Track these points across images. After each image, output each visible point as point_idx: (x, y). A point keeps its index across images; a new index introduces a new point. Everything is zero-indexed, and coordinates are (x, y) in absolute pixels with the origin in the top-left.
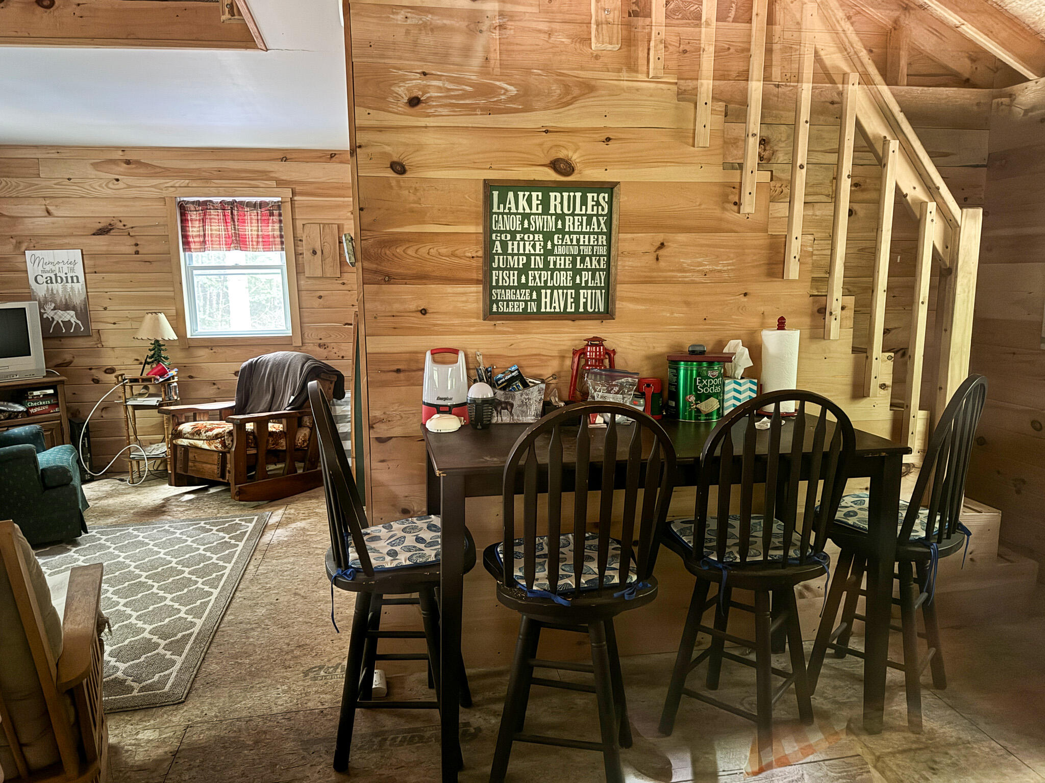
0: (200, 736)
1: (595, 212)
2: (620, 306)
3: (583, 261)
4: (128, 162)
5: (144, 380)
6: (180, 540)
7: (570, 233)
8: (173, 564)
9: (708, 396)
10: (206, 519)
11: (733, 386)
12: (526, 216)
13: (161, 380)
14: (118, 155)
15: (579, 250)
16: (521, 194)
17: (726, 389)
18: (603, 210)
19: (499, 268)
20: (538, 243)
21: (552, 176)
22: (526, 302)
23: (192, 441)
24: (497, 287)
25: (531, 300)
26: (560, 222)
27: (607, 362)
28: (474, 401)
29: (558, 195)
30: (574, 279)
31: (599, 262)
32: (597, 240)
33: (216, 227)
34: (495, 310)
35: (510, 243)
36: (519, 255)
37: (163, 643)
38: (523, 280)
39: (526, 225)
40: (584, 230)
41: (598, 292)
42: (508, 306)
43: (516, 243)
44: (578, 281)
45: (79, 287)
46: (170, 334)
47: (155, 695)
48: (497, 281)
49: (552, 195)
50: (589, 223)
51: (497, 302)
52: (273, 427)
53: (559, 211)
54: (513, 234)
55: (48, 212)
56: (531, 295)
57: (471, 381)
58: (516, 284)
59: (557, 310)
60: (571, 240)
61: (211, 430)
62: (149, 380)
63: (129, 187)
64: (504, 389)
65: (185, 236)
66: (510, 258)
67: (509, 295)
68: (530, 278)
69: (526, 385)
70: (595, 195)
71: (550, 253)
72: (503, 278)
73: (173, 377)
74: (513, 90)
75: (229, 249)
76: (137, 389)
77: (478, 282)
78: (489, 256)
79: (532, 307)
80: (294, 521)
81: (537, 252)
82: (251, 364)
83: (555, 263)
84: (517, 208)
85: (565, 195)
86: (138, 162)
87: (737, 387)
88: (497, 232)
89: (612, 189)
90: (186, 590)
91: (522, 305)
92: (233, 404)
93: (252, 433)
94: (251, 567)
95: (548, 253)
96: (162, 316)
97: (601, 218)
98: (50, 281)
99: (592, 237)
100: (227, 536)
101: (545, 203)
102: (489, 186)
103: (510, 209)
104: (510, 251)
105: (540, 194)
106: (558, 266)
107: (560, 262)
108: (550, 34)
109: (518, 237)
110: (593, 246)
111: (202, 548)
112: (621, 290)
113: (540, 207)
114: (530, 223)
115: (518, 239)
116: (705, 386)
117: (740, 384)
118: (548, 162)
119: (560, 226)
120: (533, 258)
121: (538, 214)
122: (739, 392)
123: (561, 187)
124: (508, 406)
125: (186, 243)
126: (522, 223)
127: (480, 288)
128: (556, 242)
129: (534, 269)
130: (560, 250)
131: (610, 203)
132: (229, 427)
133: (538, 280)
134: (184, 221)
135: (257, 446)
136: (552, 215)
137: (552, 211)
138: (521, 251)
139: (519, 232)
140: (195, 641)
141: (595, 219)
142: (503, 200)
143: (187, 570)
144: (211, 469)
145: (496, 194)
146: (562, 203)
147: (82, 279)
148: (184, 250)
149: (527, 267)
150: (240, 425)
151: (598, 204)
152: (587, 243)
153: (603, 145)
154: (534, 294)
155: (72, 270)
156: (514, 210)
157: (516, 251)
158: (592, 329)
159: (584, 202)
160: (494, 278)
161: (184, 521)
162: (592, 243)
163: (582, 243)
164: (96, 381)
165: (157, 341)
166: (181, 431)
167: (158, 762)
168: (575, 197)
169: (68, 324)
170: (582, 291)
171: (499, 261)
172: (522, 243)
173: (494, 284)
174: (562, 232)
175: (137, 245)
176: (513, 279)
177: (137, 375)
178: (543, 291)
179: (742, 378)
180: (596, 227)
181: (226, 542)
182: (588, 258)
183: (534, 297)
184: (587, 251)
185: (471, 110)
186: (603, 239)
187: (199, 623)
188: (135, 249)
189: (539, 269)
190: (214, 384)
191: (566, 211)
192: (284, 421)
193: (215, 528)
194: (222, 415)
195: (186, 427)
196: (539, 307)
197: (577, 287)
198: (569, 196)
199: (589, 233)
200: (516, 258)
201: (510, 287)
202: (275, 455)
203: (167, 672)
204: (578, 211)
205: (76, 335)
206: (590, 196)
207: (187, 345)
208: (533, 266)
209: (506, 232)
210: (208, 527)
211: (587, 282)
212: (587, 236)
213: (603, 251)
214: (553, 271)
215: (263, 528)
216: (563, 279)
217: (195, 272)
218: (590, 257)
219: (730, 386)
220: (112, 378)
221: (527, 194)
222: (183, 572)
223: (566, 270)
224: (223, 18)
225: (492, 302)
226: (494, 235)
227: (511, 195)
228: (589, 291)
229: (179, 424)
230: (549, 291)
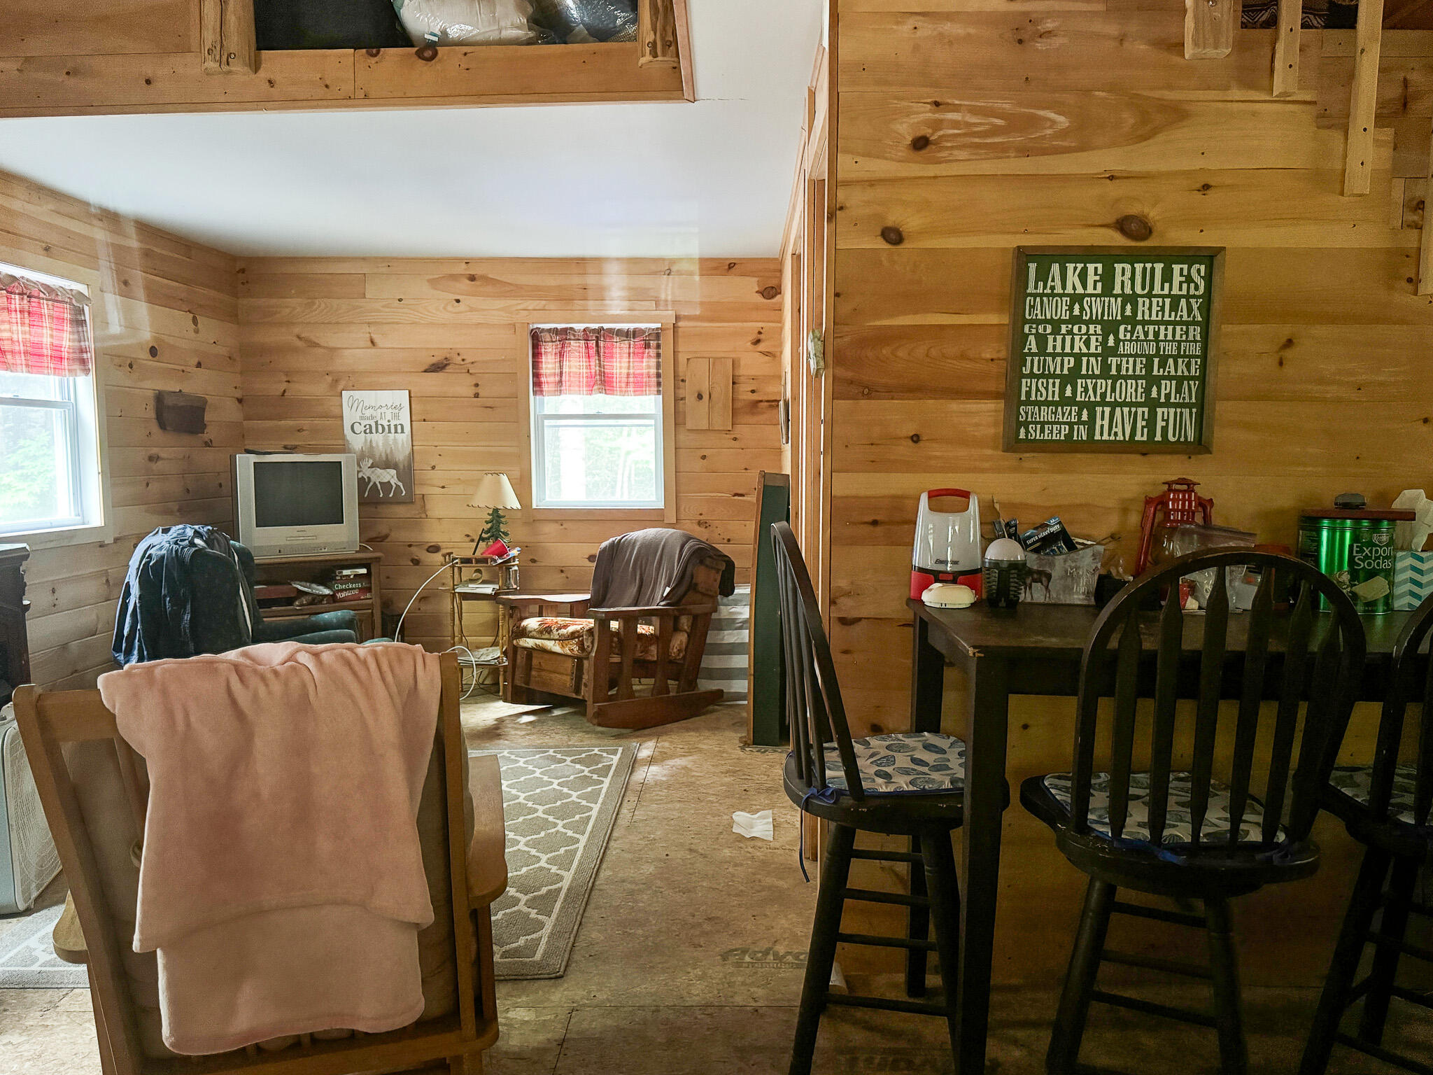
0: (592, 1022)
1: (1184, 292)
2: (1221, 436)
3: (1163, 365)
4: (472, 278)
5: (478, 561)
6: (525, 771)
7: (1144, 323)
8: (521, 800)
9: (1371, 574)
10: (556, 747)
11: (1410, 561)
12: (1076, 298)
13: (500, 561)
14: (461, 269)
15: (1158, 348)
16: (1070, 266)
17: (1399, 565)
18: (1197, 288)
19: (1032, 375)
20: (1093, 338)
21: (1117, 239)
22: (1071, 424)
23: (539, 642)
24: (1028, 402)
25: (1080, 422)
26: (1129, 307)
27: (1199, 518)
28: (996, 564)
29: (1128, 267)
30: (1147, 391)
31: (1188, 366)
32: (1187, 333)
33: (577, 362)
34: (1022, 436)
35: (1050, 338)
36: (1063, 355)
37: (524, 898)
38: (1068, 393)
39: (1076, 312)
40: (1167, 318)
41: (1186, 411)
42: (1042, 431)
43: (1059, 338)
44: (1154, 394)
45: (403, 438)
46: (513, 502)
47: (525, 964)
48: (1028, 394)
49: (1118, 267)
50: (1175, 307)
51: (1026, 424)
52: (643, 629)
53: (1128, 291)
54: (1056, 324)
55: (372, 342)
56: (1079, 414)
57: (987, 540)
58: (1057, 398)
59: (1120, 437)
60: (1146, 334)
61: (565, 627)
62: (485, 561)
63: (472, 310)
64: (1036, 551)
65: (537, 375)
66: (1049, 359)
67: (1045, 414)
68: (1080, 389)
69: (1072, 547)
70: (1185, 267)
71: (1114, 352)
72: (1037, 390)
73: (514, 558)
74: (1062, 121)
75: (590, 392)
76: (468, 572)
77: (996, 396)
78: (1018, 358)
79: (1081, 433)
80: (672, 757)
81: (1093, 350)
82: (612, 545)
83: (1119, 367)
84: (1064, 287)
85: (1139, 267)
86: (486, 279)
87: (1418, 564)
88: (1031, 321)
89: (1212, 258)
90: (543, 834)
91: (1065, 430)
92: (588, 596)
93: (617, 634)
94: (624, 811)
95: (1108, 352)
96: (504, 478)
97: (1193, 301)
98: (369, 430)
99: (1178, 328)
100: (587, 770)
101: (1107, 279)
102: (1023, 255)
103: (1053, 288)
104: (1050, 350)
105: (1100, 266)
106: (1124, 372)
107: (1128, 366)
108: (1121, 40)
109: (1064, 329)
110: (1179, 342)
111: (556, 782)
112: (1223, 410)
113: (1099, 285)
114: (1082, 309)
115: (1064, 330)
116: (1367, 557)
117: (1421, 560)
118: (1111, 219)
119: (1128, 312)
120: (1085, 359)
121: (1096, 296)
122: (1421, 572)
123: (1131, 257)
124: (1044, 577)
125: (538, 384)
126: (1071, 309)
127: (1001, 404)
128: (1121, 336)
129: (1086, 377)
130: (1128, 348)
131: (1209, 279)
132: (589, 623)
133: (1091, 392)
134: (536, 354)
135: (621, 654)
136: (1116, 296)
137: (1117, 290)
138: (1068, 350)
139: (1065, 322)
140: (565, 900)
141: (1183, 302)
142: (1043, 276)
143: (541, 808)
144: (562, 681)
145: (1033, 267)
146: (1133, 279)
147: (407, 429)
148: (535, 393)
149: (1075, 373)
150: (603, 623)
151: (1189, 280)
152: (1170, 337)
153: (1199, 196)
154: (1085, 412)
155: (396, 416)
156: (1059, 290)
157: (1059, 350)
158: (1173, 469)
159: (1167, 277)
160: (1024, 389)
161: (528, 747)
162: (1178, 338)
163: (1162, 337)
164: (416, 562)
165: (496, 510)
166: (525, 628)
167: (541, 1051)
168: (1153, 269)
169: (387, 486)
170: (1159, 411)
171: (1033, 365)
172: (1068, 338)
173: (1023, 398)
174: (1132, 321)
175: (477, 385)
176: (1052, 391)
177: (469, 554)
178: (1099, 409)
179: (1422, 551)
180: (1185, 313)
181: (585, 776)
182: (1171, 361)
183: (1085, 417)
184: (1171, 349)
185: (1000, 151)
186: (1195, 332)
187: (568, 877)
188: (473, 390)
189: (1093, 376)
190: (562, 571)
191: (1139, 290)
192: (655, 620)
193: (569, 759)
194: (576, 610)
195: (532, 623)
196: (1091, 432)
197: (1152, 404)
198: (1145, 269)
199: (1174, 323)
200: (1059, 359)
201: (1047, 403)
202: (643, 668)
203: (534, 936)
204: (1157, 291)
205: (398, 501)
206: (1176, 268)
207: (533, 517)
208: (1084, 372)
209: (1046, 321)
210: (559, 756)
211: (1168, 396)
212: (1170, 328)
213: (1196, 350)
214: (1115, 379)
215: (632, 764)
216: (1131, 391)
217: (547, 422)
218: (1175, 358)
219: (1404, 562)
220: (438, 557)
221: (1080, 266)
222: (536, 811)
223: (1136, 378)
224: (643, 60)
225: (1019, 424)
226: (1026, 328)
227: (1056, 268)
228: (1172, 411)
229: (522, 619)
230: (1107, 410)
